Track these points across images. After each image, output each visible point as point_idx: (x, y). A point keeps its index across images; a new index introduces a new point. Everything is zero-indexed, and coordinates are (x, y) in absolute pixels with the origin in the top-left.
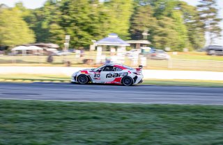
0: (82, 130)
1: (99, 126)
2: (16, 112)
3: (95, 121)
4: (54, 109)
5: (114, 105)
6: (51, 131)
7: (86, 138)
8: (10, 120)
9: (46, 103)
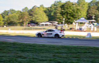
0: (87, 57)
1: (93, 56)
2: (58, 50)
3: (90, 54)
4: (72, 49)
5: (94, 47)
6: (76, 57)
7: (91, 60)
8: (57, 53)
9: (67, 46)
